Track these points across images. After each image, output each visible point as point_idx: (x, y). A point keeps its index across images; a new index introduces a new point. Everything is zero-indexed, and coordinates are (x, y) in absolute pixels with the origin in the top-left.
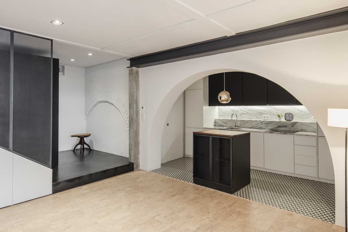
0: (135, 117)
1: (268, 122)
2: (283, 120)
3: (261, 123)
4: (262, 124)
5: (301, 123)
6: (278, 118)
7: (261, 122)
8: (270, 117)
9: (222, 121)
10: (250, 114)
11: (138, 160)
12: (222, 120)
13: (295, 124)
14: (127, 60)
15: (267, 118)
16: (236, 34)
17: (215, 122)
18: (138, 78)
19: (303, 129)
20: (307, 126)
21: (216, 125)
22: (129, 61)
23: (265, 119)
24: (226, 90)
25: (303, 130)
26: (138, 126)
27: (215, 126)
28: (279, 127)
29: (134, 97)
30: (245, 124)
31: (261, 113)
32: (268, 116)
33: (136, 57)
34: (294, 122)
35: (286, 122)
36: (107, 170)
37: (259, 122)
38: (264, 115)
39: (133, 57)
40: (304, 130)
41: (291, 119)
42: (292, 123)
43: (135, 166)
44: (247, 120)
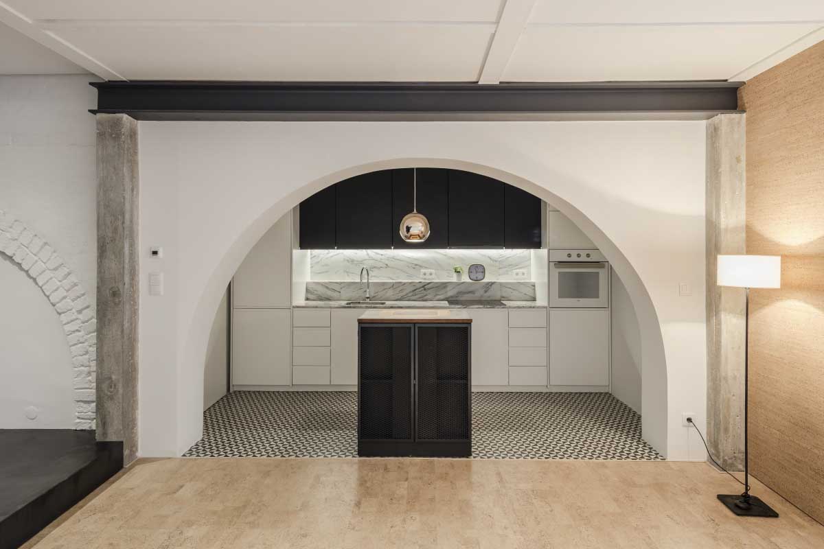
0: (126, 286)
1: (437, 285)
2: (465, 278)
3: (423, 287)
4: (425, 290)
5: (501, 284)
6: (455, 275)
7: (423, 284)
8: (436, 274)
9: (327, 288)
10: (393, 268)
11: (133, 428)
12: (326, 283)
13: (491, 285)
14: (91, 84)
15: (430, 277)
16: (500, 83)
17: (307, 290)
18: (136, 153)
19: (504, 295)
20: (510, 290)
21: (310, 296)
22: (95, 90)
23: (425, 279)
24: (419, 212)
25: (503, 297)
26: (135, 313)
27: (307, 299)
28: (459, 293)
29: (124, 217)
30: (387, 292)
31: (416, 265)
32: (433, 271)
33: (131, 81)
34: (488, 283)
35: (471, 283)
36: (51, 492)
37: (418, 286)
38: (423, 271)
39: (124, 79)
40: (506, 297)
41: (479, 277)
42: (484, 284)
43: (126, 452)
44: (391, 283)
